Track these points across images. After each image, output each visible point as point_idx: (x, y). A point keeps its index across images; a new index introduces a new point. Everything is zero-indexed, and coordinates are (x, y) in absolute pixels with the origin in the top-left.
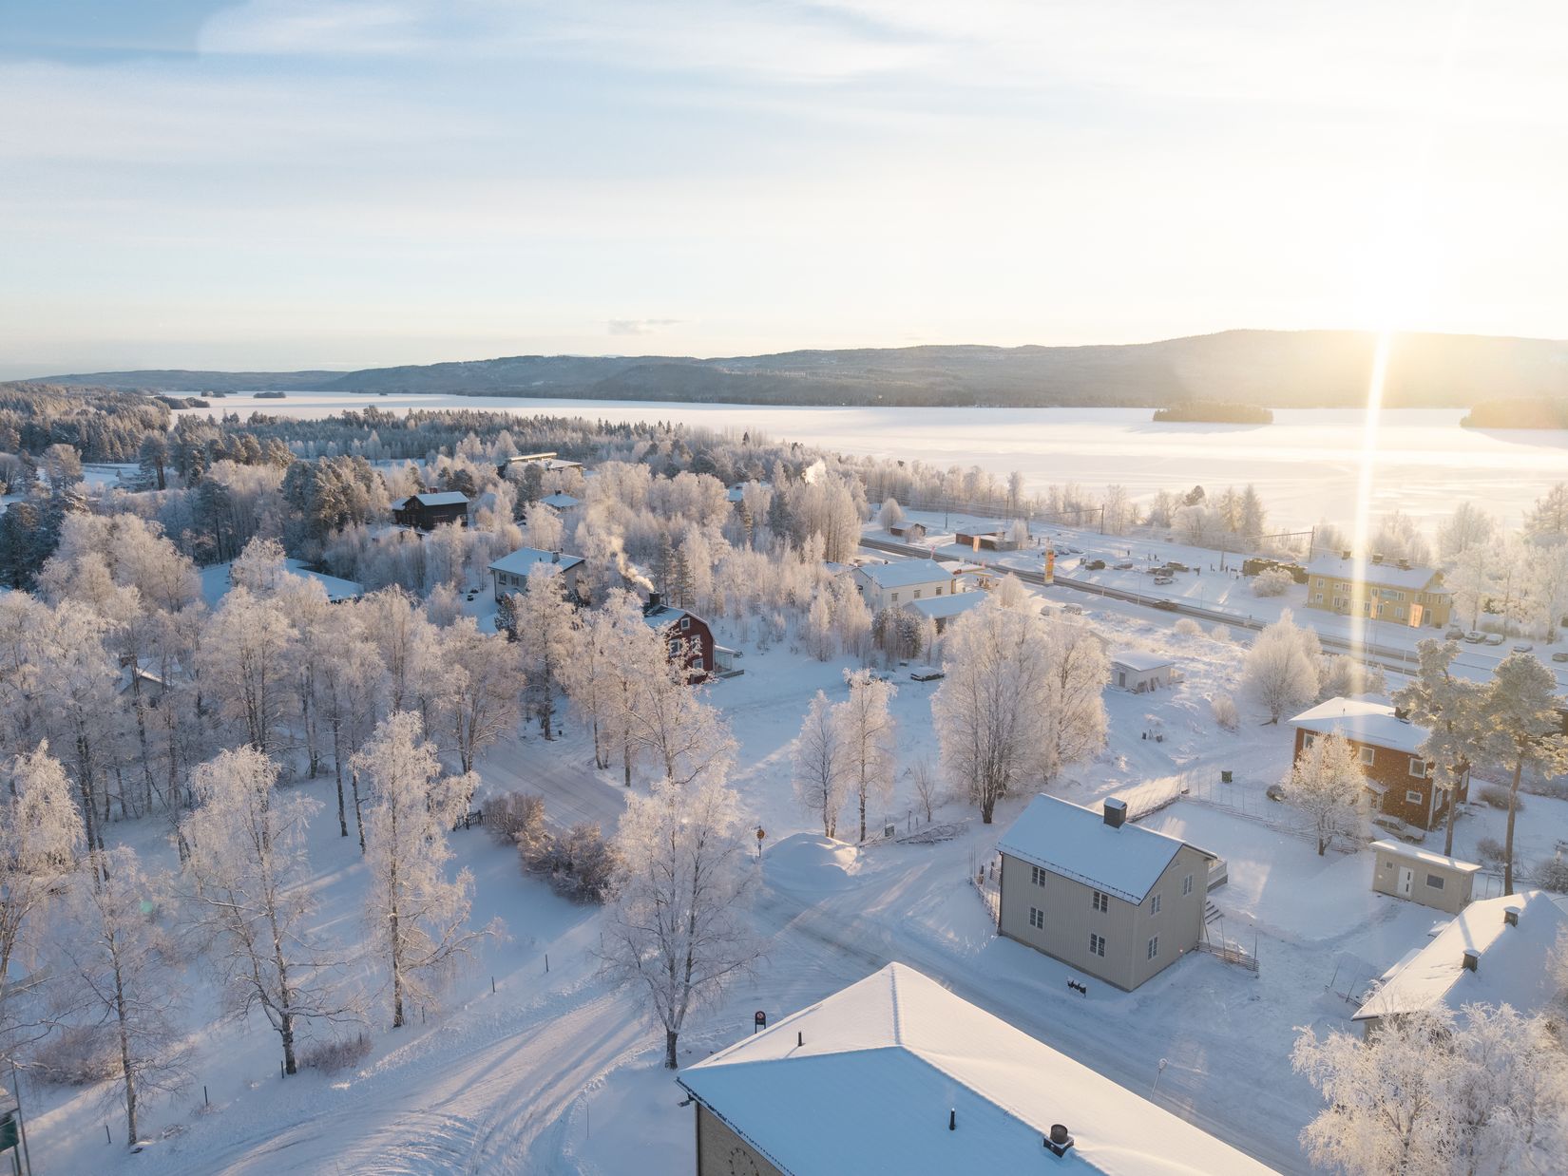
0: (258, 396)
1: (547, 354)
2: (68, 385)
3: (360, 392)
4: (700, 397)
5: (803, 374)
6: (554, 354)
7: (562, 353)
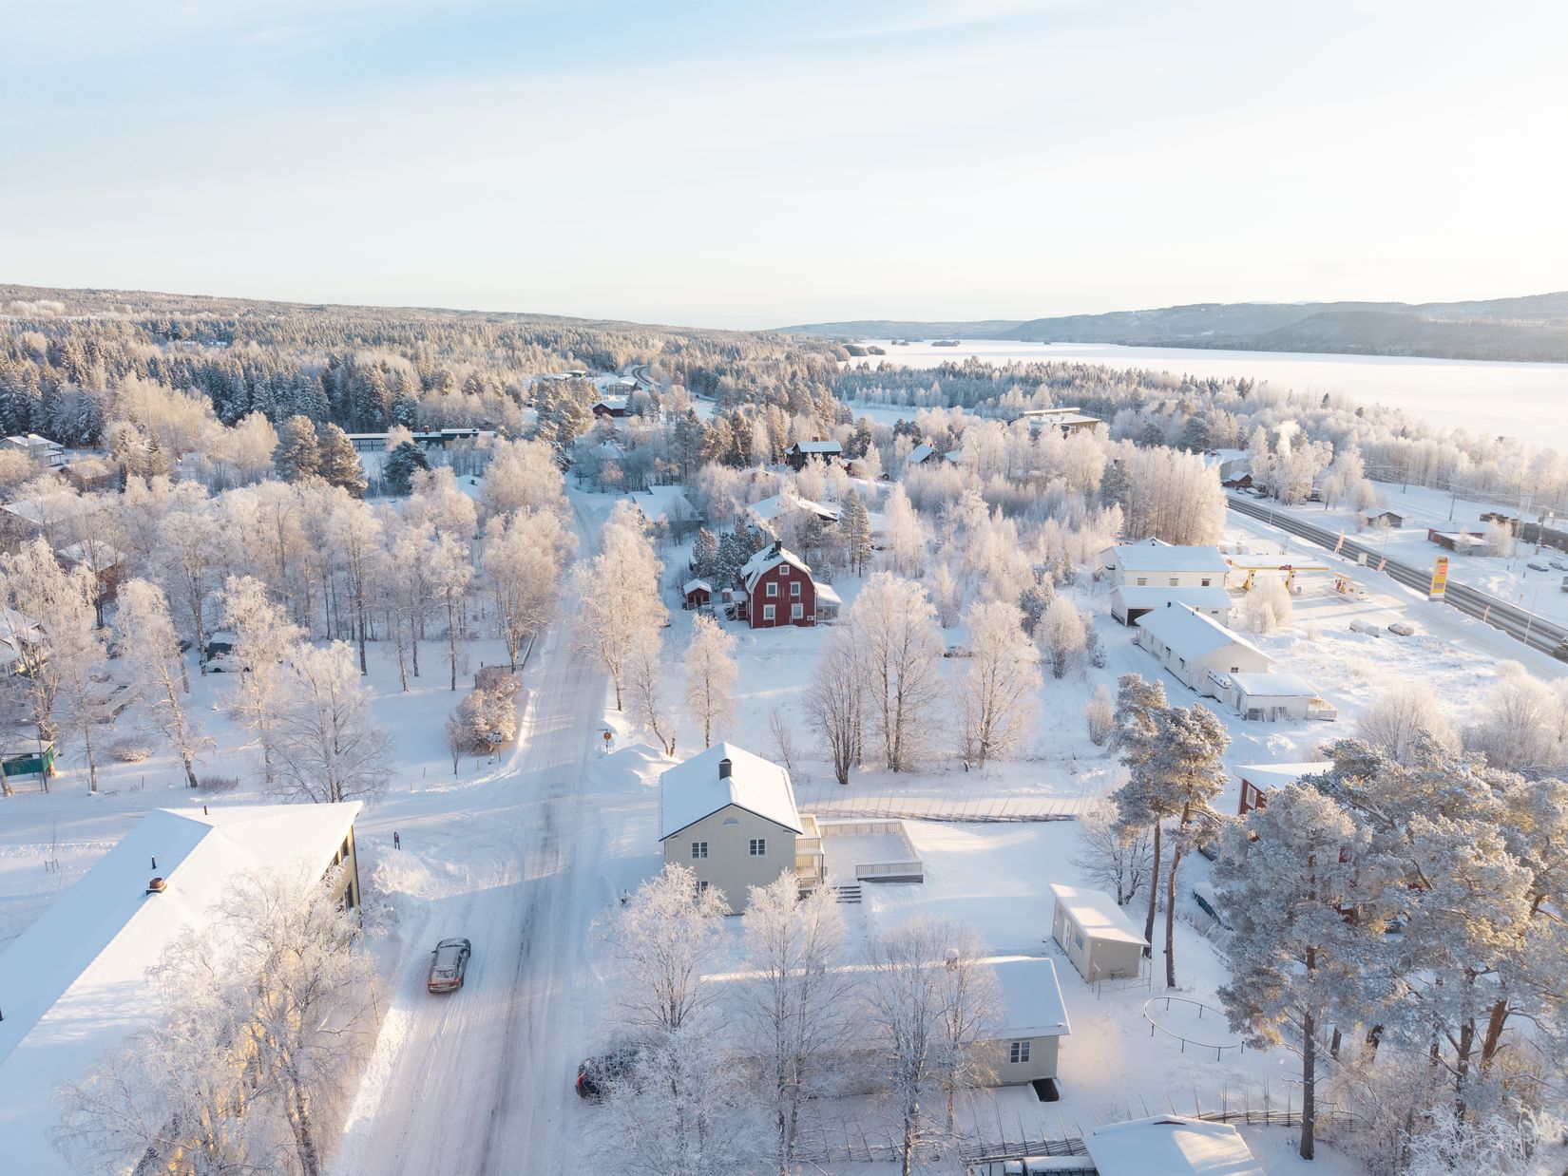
0: (935, 345)
1: (1225, 302)
2: (794, 334)
3: (1029, 340)
4: (1387, 349)
5: (1541, 322)
6: (1233, 302)
7: (1242, 301)
